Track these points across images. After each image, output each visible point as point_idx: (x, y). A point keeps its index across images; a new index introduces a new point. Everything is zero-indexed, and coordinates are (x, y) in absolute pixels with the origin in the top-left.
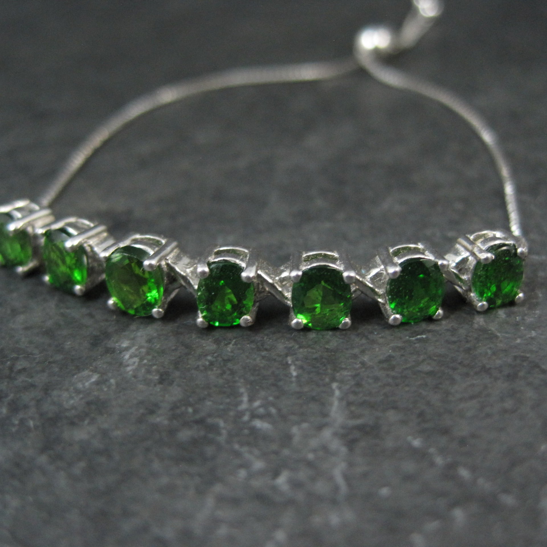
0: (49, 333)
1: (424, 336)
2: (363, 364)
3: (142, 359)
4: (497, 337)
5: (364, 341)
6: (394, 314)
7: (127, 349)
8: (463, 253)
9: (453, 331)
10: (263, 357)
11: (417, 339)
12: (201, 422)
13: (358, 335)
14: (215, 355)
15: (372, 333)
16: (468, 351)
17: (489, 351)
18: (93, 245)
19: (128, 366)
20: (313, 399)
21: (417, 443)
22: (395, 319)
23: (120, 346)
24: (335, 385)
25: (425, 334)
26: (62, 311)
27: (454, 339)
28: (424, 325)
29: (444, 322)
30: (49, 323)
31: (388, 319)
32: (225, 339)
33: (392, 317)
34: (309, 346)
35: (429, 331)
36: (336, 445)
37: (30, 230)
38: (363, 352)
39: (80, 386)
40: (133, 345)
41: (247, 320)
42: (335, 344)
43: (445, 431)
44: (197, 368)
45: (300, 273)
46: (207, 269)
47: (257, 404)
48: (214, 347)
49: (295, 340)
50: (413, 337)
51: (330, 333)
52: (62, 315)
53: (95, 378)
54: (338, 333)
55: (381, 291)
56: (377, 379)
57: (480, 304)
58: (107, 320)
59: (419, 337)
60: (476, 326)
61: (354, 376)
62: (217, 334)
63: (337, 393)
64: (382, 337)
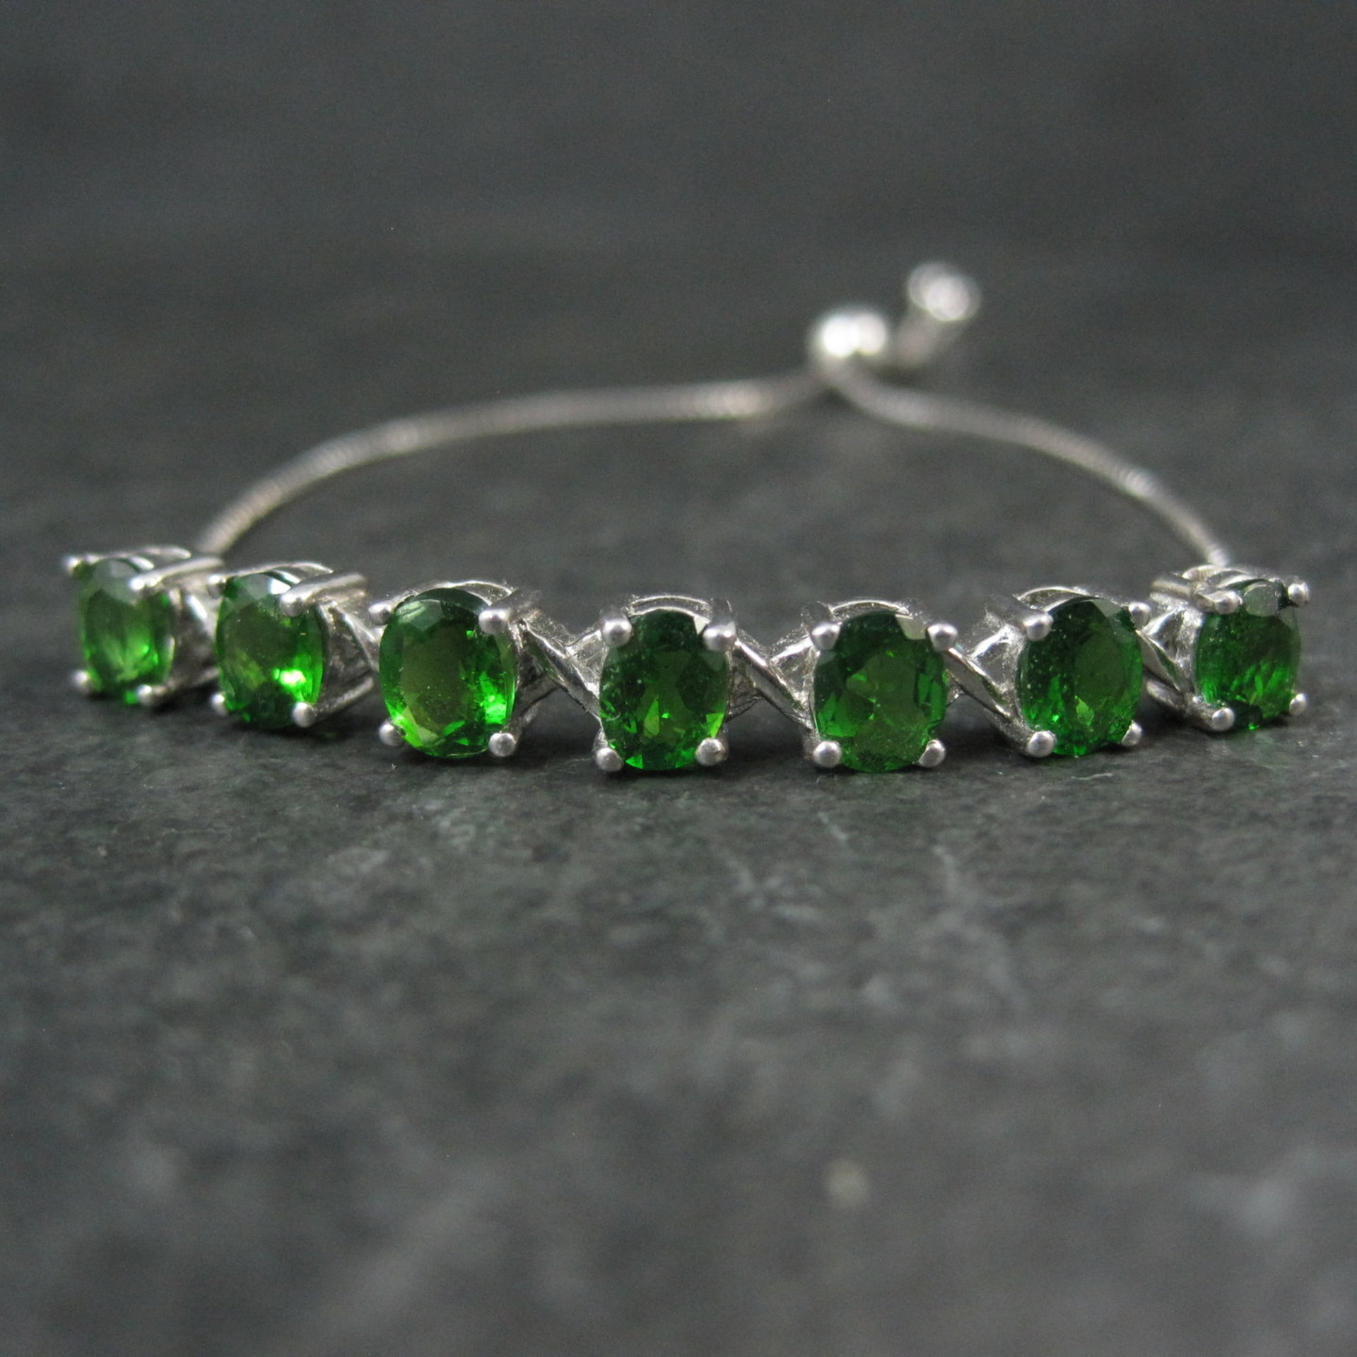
0: (241, 794)
1: (1109, 775)
2: (991, 818)
3: (481, 826)
4: (1267, 771)
5: (978, 785)
6: (1038, 730)
7: (440, 812)
8: (1169, 608)
9: (1170, 766)
10: (763, 816)
11: (1094, 779)
12: (656, 914)
13: (963, 777)
14: (652, 814)
15: (993, 773)
16: (1211, 792)
17: (1258, 791)
18: (340, 610)
19: (453, 836)
20: (900, 872)
21: (1153, 924)
22: (1041, 743)
23: (421, 809)
24: (939, 850)
25: (1110, 772)
26: (261, 761)
27: (1176, 776)
28: (1102, 759)
29: (1145, 754)
30: (238, 781)
31: (1025, 745)
32: (664, 793)
33: (1034, 737)
34: (861, 796)
35: (1118, 767)
36: (974, 934)
37: (174, 596)
38: (984, 801)
39: (348, 870)
40: (453, 806)
41: (712, 747)
42: (918, 792)
43: (1210, 907)
44: (616, 836)
45: (836, 629)
46: (626, 626)
47: (773, 883)
48: (645, 804)
49: (824, 789)
50: (1084, 776)
51: (901, 776)
52: (264, 767)
53: (379, 857)
54: (918, 776)
55: (1003, 688)
56: (1029, 839)
57: (1216, 714)
58: (376, 772)
59: (1097, 776)
60: (1215, 757)
61: (980, 835)
62: (645, 785)
63: (949, 860)
64: (1017, 779)
